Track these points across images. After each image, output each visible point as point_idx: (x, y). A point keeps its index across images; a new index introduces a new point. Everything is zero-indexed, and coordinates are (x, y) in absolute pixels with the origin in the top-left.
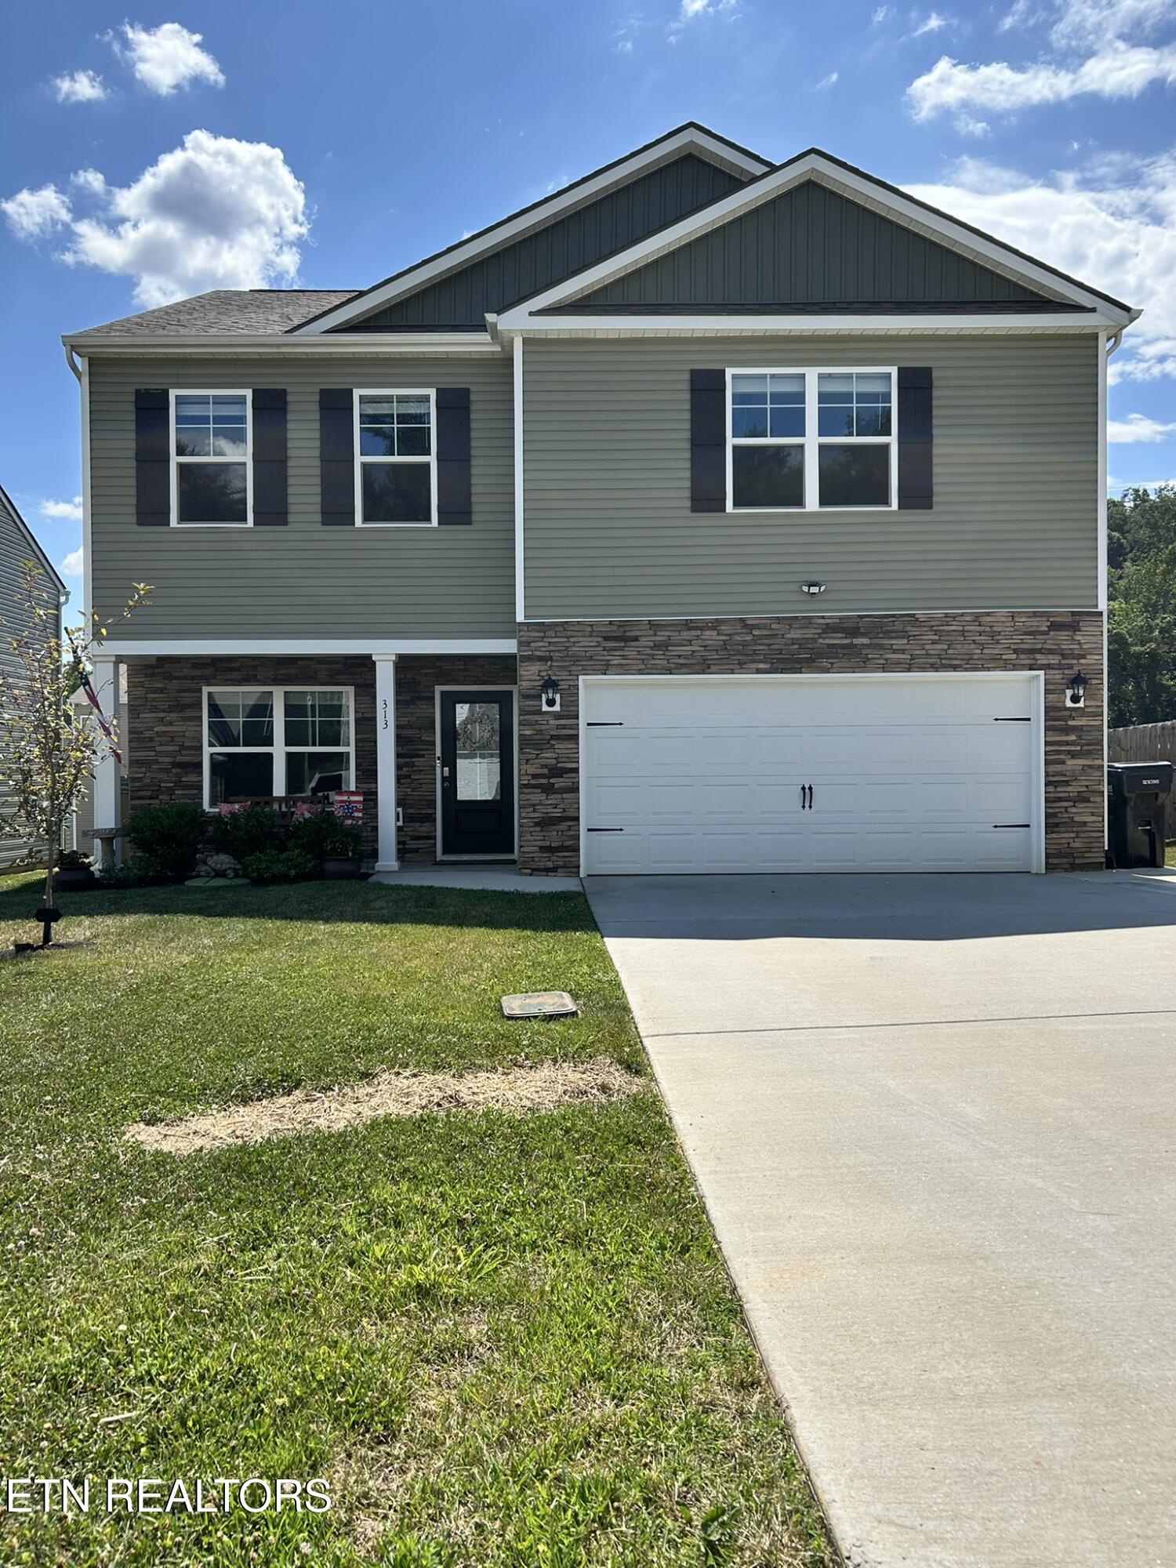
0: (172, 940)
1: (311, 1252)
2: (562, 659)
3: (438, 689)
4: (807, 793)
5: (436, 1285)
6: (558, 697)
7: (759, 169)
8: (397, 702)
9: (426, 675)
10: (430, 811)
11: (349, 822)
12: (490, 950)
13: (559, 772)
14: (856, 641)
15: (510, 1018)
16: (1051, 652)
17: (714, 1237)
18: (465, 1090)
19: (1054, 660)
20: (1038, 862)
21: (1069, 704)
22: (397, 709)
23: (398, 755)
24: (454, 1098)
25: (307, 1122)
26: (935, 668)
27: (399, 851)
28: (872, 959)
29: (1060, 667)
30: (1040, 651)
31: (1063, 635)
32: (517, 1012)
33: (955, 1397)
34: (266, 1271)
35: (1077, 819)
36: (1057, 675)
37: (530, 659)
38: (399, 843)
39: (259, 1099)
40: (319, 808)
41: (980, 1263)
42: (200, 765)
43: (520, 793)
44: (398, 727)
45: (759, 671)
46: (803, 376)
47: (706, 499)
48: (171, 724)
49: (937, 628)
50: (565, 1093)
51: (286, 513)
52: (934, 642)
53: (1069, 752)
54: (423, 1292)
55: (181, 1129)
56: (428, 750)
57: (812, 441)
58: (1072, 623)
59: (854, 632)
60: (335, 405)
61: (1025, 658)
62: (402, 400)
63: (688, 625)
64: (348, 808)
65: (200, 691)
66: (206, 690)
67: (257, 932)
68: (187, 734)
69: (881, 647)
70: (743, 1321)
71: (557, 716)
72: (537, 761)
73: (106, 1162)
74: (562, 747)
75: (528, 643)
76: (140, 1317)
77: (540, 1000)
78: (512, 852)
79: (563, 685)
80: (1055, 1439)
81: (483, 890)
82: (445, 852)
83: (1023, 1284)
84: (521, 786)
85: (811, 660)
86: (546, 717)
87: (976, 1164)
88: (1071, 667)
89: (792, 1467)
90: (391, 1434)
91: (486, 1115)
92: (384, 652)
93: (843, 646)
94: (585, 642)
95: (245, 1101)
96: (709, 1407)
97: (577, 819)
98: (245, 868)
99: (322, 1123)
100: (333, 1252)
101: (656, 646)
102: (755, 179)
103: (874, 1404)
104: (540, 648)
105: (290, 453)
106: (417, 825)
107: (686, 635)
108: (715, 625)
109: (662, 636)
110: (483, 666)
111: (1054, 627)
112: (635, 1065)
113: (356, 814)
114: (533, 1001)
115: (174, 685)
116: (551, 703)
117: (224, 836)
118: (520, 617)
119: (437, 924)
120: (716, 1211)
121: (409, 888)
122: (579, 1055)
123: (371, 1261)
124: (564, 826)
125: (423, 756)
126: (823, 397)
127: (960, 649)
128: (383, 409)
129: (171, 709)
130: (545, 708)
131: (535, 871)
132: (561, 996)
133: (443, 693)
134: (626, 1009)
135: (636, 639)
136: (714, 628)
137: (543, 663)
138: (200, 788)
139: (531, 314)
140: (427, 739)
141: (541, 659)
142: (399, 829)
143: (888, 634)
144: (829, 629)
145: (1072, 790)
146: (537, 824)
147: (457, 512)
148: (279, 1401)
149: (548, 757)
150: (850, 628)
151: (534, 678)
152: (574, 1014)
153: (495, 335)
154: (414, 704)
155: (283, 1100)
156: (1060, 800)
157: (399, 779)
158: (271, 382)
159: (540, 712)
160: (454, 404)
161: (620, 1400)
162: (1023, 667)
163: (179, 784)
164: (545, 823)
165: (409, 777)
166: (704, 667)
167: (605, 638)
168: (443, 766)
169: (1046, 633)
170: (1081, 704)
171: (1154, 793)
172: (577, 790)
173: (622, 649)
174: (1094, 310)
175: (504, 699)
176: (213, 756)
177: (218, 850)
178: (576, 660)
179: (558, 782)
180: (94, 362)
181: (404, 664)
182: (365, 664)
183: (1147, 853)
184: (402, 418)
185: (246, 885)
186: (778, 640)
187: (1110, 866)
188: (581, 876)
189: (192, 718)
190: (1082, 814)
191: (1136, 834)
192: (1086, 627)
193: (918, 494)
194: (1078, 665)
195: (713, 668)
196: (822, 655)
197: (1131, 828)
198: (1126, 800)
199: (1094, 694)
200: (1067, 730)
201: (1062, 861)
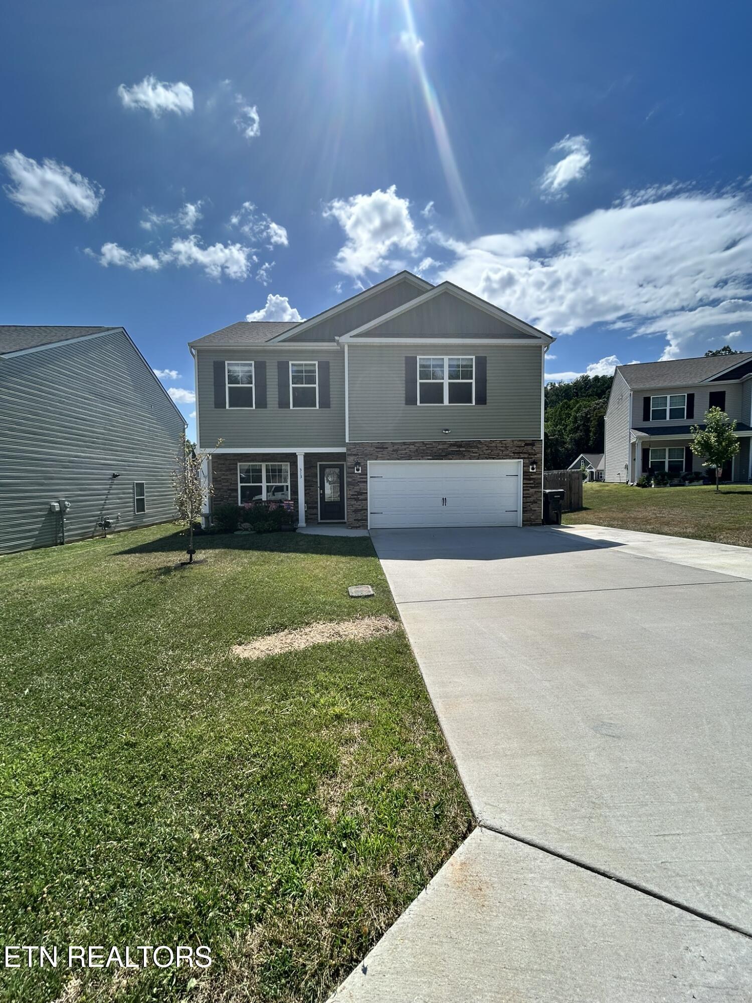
0: (234, 560)
1: (301, 703)
2: (362, 455)
3: (318, 463)
4: (444, 500)
5: (342, 714)
6: (360, 468)
7: (429, 288)
8: (305, 468)
9: (314, 459)
10: (316, 505)
11: (289, 510)
12: (341, 565)
13: (361, 494)
14: (461, 449)
15: (352, 597)
16: (525, 453)
17: (427, 691)
18: (341, 630)
19: (526, 456)
20: (520, 524)
21: (531, 471)
22: (305, 470)
23: (305, 486)
24: (338, 633)
25: (291, 644)
26: (487, 459)
27: (306, 519)
28: (469, 568)
29: (528, 458)
30: (521, 453)
31: (529, 447)
32: (354, 595)
33: (506, 755)
34: (288, 710)
35: (533, 509)
36: (527, 461)
37: (350, 455)
38: (306, 516)
39: (274, 633)
40: (278, 504)
41: (511, 701)
42: (237, 490)
43: (347, 501)
44: (305, 476)
45: (428, 459)
46: (443, 359)
47: (411, 401)
48: (227, 476)
49: (488, 445)
50: (374, 630)
51: (266, 404)
52: (487, 450)
53: (531, 487)
54: (338, 717)
55: (249, 647)
56: (315, 484)
57: (446, 382)
58: (532, 444)
59: (460, 446)
60: (283, 367)
61: (516, 455)
62: (306, 365)
63: (404, 444)
64: (289, 506)
65: (237, 464)
66: (239, 464)
67: (262, 556)
68: (233, 479)
69: (469, 451)
70: (438, 724)
71: (360, 474)
72: (353, 490)
73: (228, 663)
74: (361, 485)
75: (350, 450)
76: (251, 731)
77: (361, 589)
78: (344, 519)
79: (362, 464)
80: (537, 772)
81: (336, 536)
82: (321, 519)
83: (524, 710)
84: (348, 499)
85: (446, 456)
86: (356, 475)
87: (507, 660)
88: (531, 458)
89: (458, 784)
90: (335, 775)
91: (350, 642)
92: (300, 452)
93: (457, 451)
94: (369, 449)
95: (269, 634)
96: (431, 760)
97: (367, 510)
98: (254, 527)
99: (296, 645)
100: (308, 702)
101: (394, 451)
102: (428, 291)
103: (482, 758)
104: (354, 451)
105: (267, 383)
106: (312, 510)
107: (404, 447)
108: (413, 444)
109: (396, 447)
110: (334, 456)
111: (527, 445)
112: (395, 618)
113: (291, 508)
114: (359, 589)
115: (228, 462)
116: (358, 470)
117: (247, 516)
118: (347, 441)
119: (322, 554)
120: (427, 680)
121: (311, 535)
122: (377, 614)
123: (320, 705)
124: (362, 512)
125: (313, 486)
126: (450, 366)
127: (495, 452)
128: (300, 368)
129: (227, 471)
130: (356, 472)
131: (352, 528)
132: (368, 587)
133: (320, 465)
134: (390, 592)
135: (387, 448)
136: (413, 445)
138: (237, 497)
139: (351, 337)
140: (315, 480)
141: (354, 455)
142: (306, 511)
143: (471, 447)
144: (452, 445)
145: (532, 499)
146: (353, 512)
147: (325, 404)
148: (300, 765)
149: (357, 488)
150: (458, 445)
151: (352, 461)
152: (373, 595)
153: (338, 342)
154: (310, 469)
155: (282, 634)
156: (528, 502)
157: (305, 494)
158: (260, 359)
159: (354, 473)
160: (325, 367)
161: (403, 758)
162: (516, 458)
163: (230, 496)
164: (356, 511)
165: (309, 493)
166: (410, 458)
167: (376, 448)
168: (320, 490)
169: (524, 447)
170: (535, 471)
171: (558, 500)
172: (367, 500)
173: (382, 451)
174: (540, 338)
175: (341, 467)
176: (241, 486)
177: (245, 521)
178: (366, 455)
179: (361, 497)
180: (199, 352)
181: (307, 456)
182: (294, 456)
183: (555, 520)
184: (306, 371)
185: (254, 534)
186: (435, 449)
187: (543, 524)
188: (369, 529)
189: (234, 474)
190: (534, 507)
191: (552, 513)
192: (537, 445)
193: (482, 399)
194: (534, 458)
195: (413, 458)
196: (449, 454)
197: (550, 511)
198: (549, 503)
199: (539, 467)
200: (530, 479)
201: (528, 523)
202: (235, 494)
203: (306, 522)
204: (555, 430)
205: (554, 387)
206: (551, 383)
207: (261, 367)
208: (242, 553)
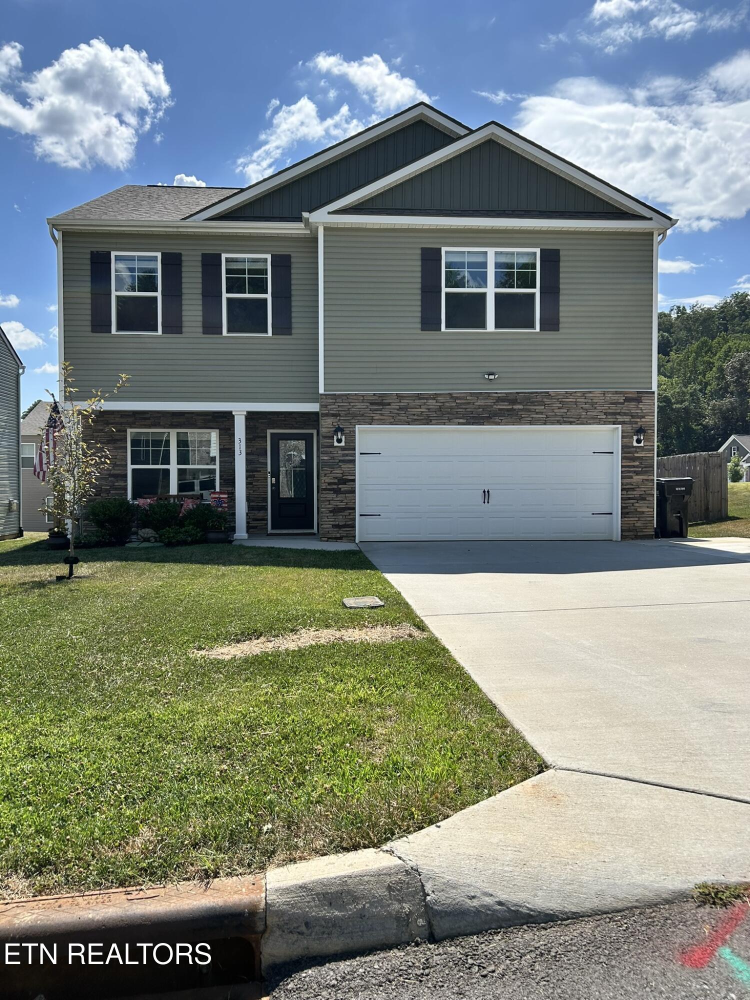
0: (142, 573)
2: (346, 415)
3: (269, 431)
4: (486, 494)
6: (343, 438)
7: (463, 132)
8: (247, 439)
9: (262, 423)
10: (264, 504)
11: (220, 509)
12: (324, 578)
13: (344, 481)
14: (515, 407)
15: (352, 608)
16: (625, 414)
18: (344, 636)
19: (627, 419)
20: (617, 534)
21: (635, 444)
22: (246, 443)
23: (247, 471)
24: (341, 639)
25: (275, 648)
26: (560, 423)
27: (248, 527)
29: (630, 423)
30: (619, 414)
31: (632, 405)
32: (353, 605)
35: (639, 510)
36: (628, 427)
37: (327, 415)
38: (247, 523)
40: (198, 502)
41: (593, 691)
42: (126, 476)
43: (321, 494)
44: (247, 454)
45: (459, 424)
46: (486, 253)
47: (429, 322)
49: (562, 400)
50: (392, 637)
51: (181, 327)
52: (559, 408)
53: (635, 472)
55: (216, 651)
56: (263, 468)
57: (491, 291)
58: (638, 398)
59: (514, 402)
60: (211, 263)
61: (610, 417)
62: (250, 260)
63: (419, 397)
64: (219, 502)
65: (126, 431)
66: (129, 431)
68: (118, 457)
69: (529, 410)
71: (343, 449)
72: (331, 475)
74: (345, 467)
75: (326, 406)
77: (363, 600)
78: (313, 528)
79: (347, 431)
82: (273, 528)
84: (322, 490)
85: (489, 417)
86: (337, 449)
88: (636, 423)
91: (361, 644)
92: (240, 410)
93: (508, 410)
94: (359, 405)
95: (238, 641)
97: (354, 509)
98: (160, 536)
99: (283, 648)
101: (400, 409)
102: (461, 138)
104: (333, 409)
105: (184, 290)
106: (256, 512)
107: (418, 402)
108: (435, 397)
109: (404, 403)
110: (295, 418)
111: (628, 400)
112: (421, 626)
113: (224, 505)
114: (360, 601)
115: (110, 427)
116: (339, 441)
117: (147, 519)
118: (321, 391)
121: (260, 548)
122: (393, 623)
124: (347, 513)
125: (260, 471)
126: (498, 265)
127: (573, 412)
128: (240, 266)
129: (108, 442)
130: (336, 444)
131: (329, 539)
132: (373, 599)
133: (271, 434)
134: (407, 604)
135: (389, 404)
136: (434, 399)
137: (335, 417)
138: (126, 490)
139: (329, 213)
140: (263, 461)
141: (334, 415)
142: (247, 514)
143: (533, 403)
144: (500, 400)
145: (636, 493)
146: (331, 512)
147: (283, 327)
149: (338, 472)
150: (512, 399)
151: (330, 426)
152: (384, 606)
153: (307, 223)
154: (254, 440)
155: (257, 641)
156: (629, 499)
157: (247, 484)
158: (173, 249)
159: (332, 446)
160: (282, 264)
162: (610, 423)
163: (113, 487)
164: (335, 511)
165: (252, 484)
166: (428, 421)
167: (371, 404)
168: (272, 477)
169: (623, 403)
170: (642, 444)
171: (682, 495)
172: (354, 492)
173: (381, 410)
174: (651, 219)
175: (308, 439)
176: (133, 470)
177: (145, 526)
178: (354, 416)
179: (343, 487)
180: (65, 234)
181: (251, 417)
182: (228, 417)
183: (677, 529)
184: (251, 271)
185: (162, 546)
186: (471, 406)
187: (657, 536)
188: (357, 542)
189: (121, 448)
190: (642, 507)
191: (672, 518)
192: (646, 400)
193: (551, 323)
194: (641, 422)
195: (433, 422)
196: (495, 415)
197: (669, 515)
198: (666, 500)
199: (649, 439)
200: (634, 459)
201: (630, 533)
202: (122, 484)
203: (247, 532)
204: (683, 393)
205: (683, 314)
206: (679, 307)
207: (172, 263)
208: (154, 567)
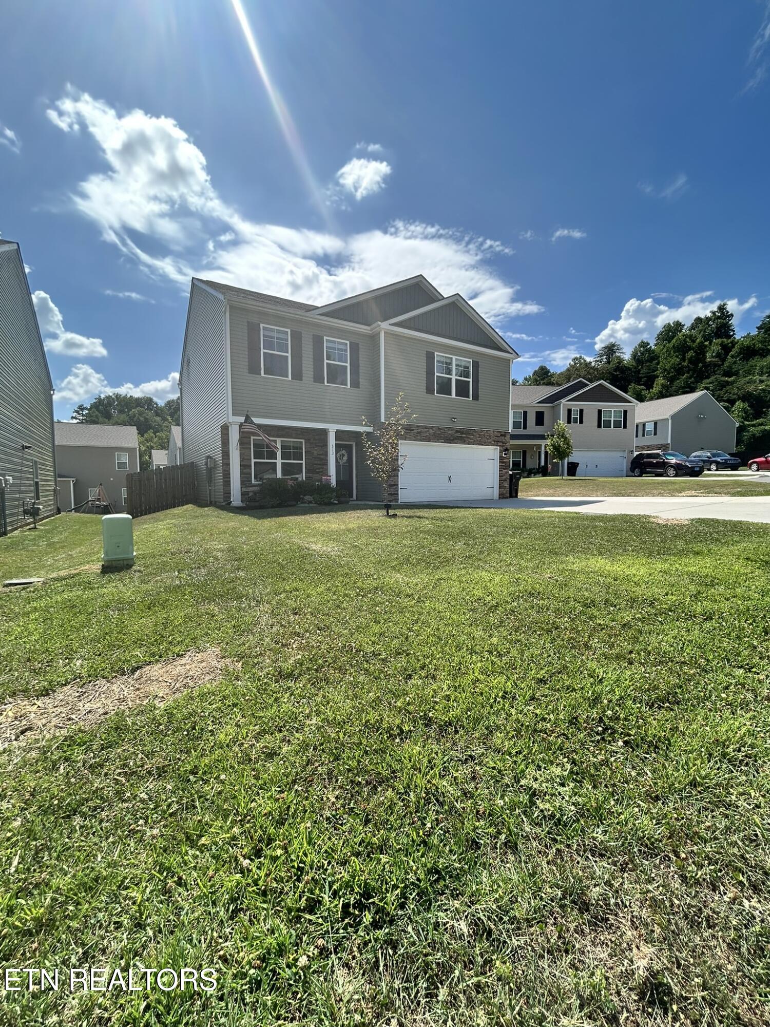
4: (450, 478)
7: (442, 298)
14: (463, 436)
16: (500, 442)
19: (501, 444)
20: (496, 497)
21: (504, 456)
26: (478, 445)
29: (502, 446)
30: (498, 441)
31: (503, 437)
35: (504, 486)
36: (502, 448)
42: (250, 466)
45: (441, 442)
46: (452, 358)
49: (479, 434)
51: (302, 376)
53: (503, 469)
57: (454, 377)
58: (505, 435)
59: (462, 433)
60: (318, 341)
61: (496, 443)
62: (340, 343)
63: (426, 427)
66: (252, 438)
68: (248, 455)
69: (468, 438)
85: (453, 440)
88: (504, 446)
92: (332, 428)
93: (459, 437)
97: (398, 485)
101: (417, 434)
102: (440, 300)
105: (303, 355)
107: (426, 430)
109: (420, 430)
111: (501, 435)
118: (383, 420)
126: (456, 365)
127: (484, 440)
128: (334, 345)
135: (413, 431)
136: (432, 429)
138: (250, 474)
139: (388, 325)
143: (469, 434)
144: (457, 431)
145: (503, 479)
147: (355, 384)
150: (461, 431)
156: (501, 481)
158: (298, 328)
160: (355, 348)
162: (495, 445)
163: (243, 473)
166: (429, 440)
167: (406, 429)
169: (499, 437)
170: (506, 456)
171: (518, 479)
172: (398, 476)
173: (409, 434)
174: (512, 354)
176: (255, 463)
178: (398, 436)
180: (231, 307)
181: (338, 432)
182: (325, 432)
184: (339, 349)
186: (445, 434)
188: (399, 502)
189: (247, 448)
190: (505, 484)
191: (514, 489)
192: (508, 436)
193: (476, 396)
194: (506, 446)
195: (431, 440)
196: (455, 439)
197: (513, 487)
198: (513, 481)
199: (508, 454)
200: (503, 462)
201: (502, 496)
202: (248, 471)
207: (297, 337)
